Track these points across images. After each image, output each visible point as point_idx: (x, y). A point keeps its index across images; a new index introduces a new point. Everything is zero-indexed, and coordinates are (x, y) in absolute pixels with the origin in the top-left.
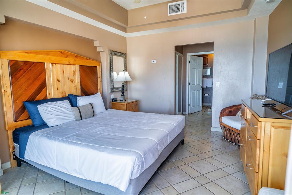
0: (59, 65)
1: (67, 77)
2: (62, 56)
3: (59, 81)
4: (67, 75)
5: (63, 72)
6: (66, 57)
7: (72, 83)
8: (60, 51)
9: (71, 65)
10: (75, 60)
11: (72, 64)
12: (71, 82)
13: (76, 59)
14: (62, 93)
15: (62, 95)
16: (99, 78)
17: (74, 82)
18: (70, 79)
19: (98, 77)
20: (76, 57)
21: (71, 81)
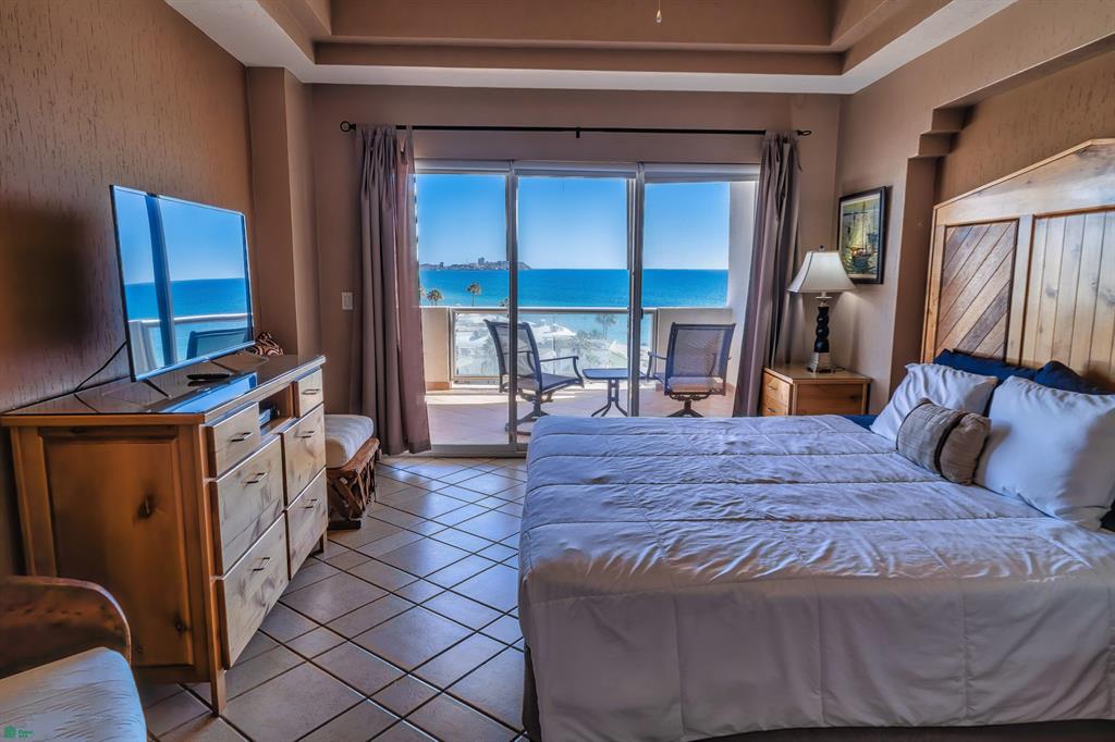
1: (1090, 277)
5: (1078, 251)
6: (1101, 173)
7: (1109, 309)
12: (1102, 303)
14: (1054, 353)
18: (1104, 287)
21: (1105, 295)
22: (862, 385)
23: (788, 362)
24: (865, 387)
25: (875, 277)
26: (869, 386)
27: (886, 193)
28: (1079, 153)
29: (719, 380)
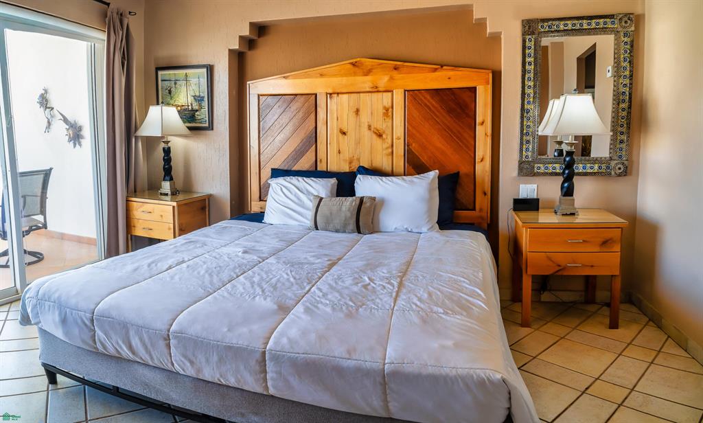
0: (345, 97)
1: (367, 124)
2: (355, 74)
3: (344, 133)
4: (365, 118)
5: (357, 111)
6: (366, 75)
7: (378, 139)
8: (351, 61)
9: (378, 91)
10: (392, 78)
11: (384, 89)
12: (375, 136)
13: (395, 74)
14: (350, 163)
15: (350, 167)
16: (482, 123)
17: (384, 136)
18: (375, 128)
19: (479, 120)
20: (395, 69)
21: (376, 133)
22: (205, 200)
23: (135, 191)
24: (207, 200)
25: (207, 125)
26: (209, 199)
27: (210, 69)
28: (353, 64)
29: (40, 218)
